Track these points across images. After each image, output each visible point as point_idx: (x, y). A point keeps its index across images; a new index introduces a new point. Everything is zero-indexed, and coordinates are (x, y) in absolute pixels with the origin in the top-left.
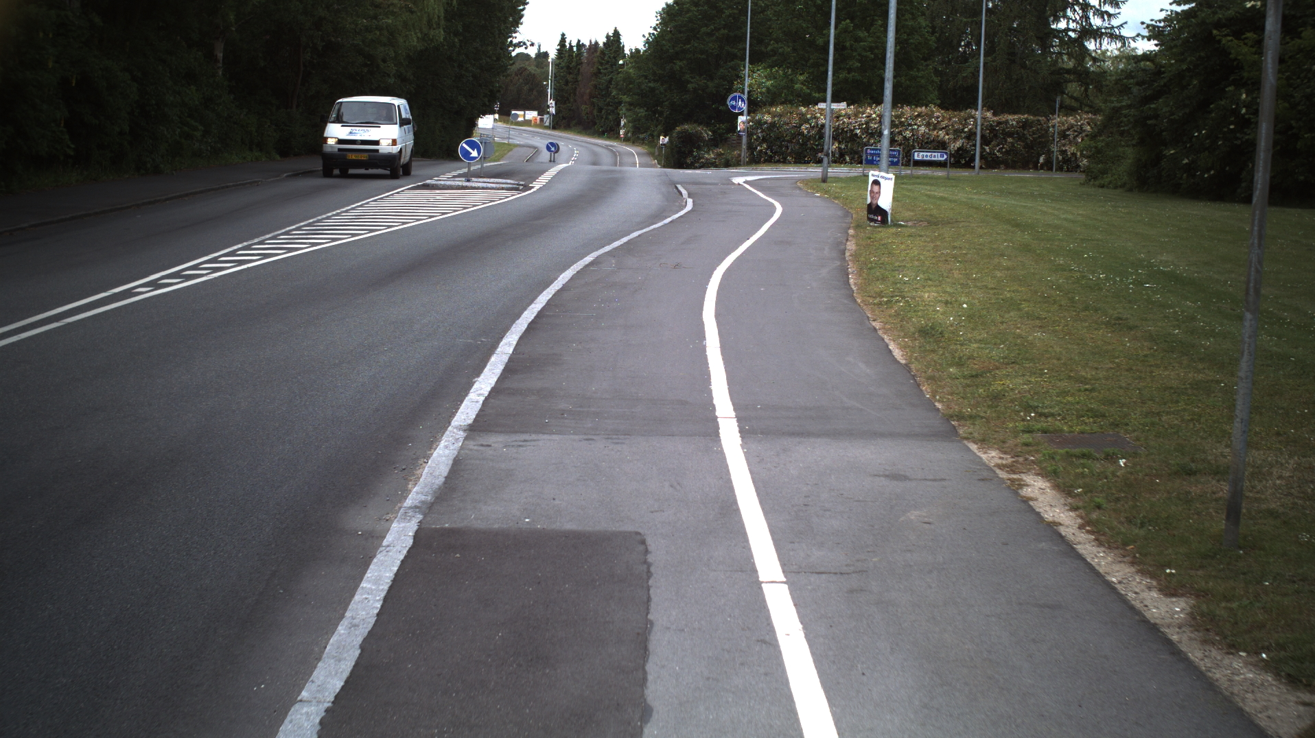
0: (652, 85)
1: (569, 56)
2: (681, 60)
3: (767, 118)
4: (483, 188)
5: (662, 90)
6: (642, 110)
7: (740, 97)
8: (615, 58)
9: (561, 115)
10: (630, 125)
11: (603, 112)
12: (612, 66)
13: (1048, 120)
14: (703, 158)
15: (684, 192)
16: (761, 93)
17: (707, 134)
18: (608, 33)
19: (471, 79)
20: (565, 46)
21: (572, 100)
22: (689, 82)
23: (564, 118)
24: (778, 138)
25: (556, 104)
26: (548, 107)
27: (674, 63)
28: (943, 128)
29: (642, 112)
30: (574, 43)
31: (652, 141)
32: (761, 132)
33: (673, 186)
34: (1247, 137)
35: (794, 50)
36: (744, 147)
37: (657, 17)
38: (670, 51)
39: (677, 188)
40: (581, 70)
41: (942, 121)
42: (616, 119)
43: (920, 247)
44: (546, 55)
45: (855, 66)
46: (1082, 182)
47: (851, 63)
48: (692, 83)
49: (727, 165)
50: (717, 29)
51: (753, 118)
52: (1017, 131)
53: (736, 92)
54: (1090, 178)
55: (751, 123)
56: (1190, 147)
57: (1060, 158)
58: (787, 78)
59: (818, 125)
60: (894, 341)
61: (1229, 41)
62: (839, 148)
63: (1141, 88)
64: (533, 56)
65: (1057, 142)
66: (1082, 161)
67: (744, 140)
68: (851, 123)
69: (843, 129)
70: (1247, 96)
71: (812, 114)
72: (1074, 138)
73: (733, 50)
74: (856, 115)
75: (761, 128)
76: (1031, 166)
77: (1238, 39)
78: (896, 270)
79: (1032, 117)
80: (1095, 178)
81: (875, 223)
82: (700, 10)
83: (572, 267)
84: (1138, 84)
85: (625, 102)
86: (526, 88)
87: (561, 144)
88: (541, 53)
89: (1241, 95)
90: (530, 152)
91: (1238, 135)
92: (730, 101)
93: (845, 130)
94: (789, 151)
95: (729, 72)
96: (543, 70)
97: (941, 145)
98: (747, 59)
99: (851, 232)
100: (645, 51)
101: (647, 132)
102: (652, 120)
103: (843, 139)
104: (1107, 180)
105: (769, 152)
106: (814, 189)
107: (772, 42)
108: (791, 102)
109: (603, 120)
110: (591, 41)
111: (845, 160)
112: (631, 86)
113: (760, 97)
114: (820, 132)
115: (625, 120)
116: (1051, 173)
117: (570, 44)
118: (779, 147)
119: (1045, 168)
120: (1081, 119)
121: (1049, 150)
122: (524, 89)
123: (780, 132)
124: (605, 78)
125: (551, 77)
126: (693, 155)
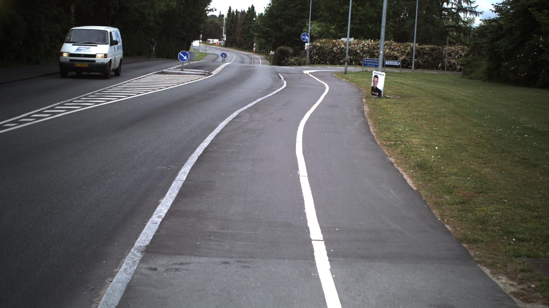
0: (267, 29)
1: (232, 16)
2: (280, 18)
3: (318, 44)
4: (189, 74)
5: (272, 31)
6: (263, 40)
7: (306, 35)
8: (252, 17)
9: (228, 41)
10: (258, 46)
11: (246, 40)
12: (250, 21)
13: (443, 48)
14: (289, 61)
15: (282, 77)
16: (315, 33)
17: (291, 51)
18: (249, 7)
19: (189, 25)
20: (231, 12)
21: (233, 35)
22: (283, 28)
23: (230, 42)
24: (323, 53)
25: (226, 36)
26: (223, 37)
27: (278, 20)
28: (396, 51)
29: (263, 41)
30: (235, 11)
31: (267, 53)
32: (316, 50)
33: (277, 74)
34: (543, 58)
35: (330, 15)
36: (308, 57)
38: (276, 14)
39: (279, 75)
40: (237, 22)
41: (396, 47)
42: (252, 43)
43: (401, 110)
44: (223, 16)
45: (357, 22)
46: (461, 76)
47: (355, 21)
48: (285, 28)
49: (300, 64)
50: (297, 5)
52: (429, 52)
53: (304, 32)
54: (464, 75)
55: (311, 46)
56: (514, 62)
57: (448, 65)
58: (327, 27)
59: (341, 48)
60: (405, 172)
61: (536, 13)
62: (350, 58)
63: (491, 34)
64: (218, 16)
65: (447, 58)
66: (458, 66)
67: (308, 53)
68: (355, 47)
69: (352, 50)
70: (543, 39)
71: (338, 43)
72: (455, 56)
73: (303, 14)
74: (358, 44)
75: (316, 49)
76: (435, 68)
77: (540, 12)
78: (393, 124)
79: (436, 46)
80: (467, 75)
81: (375, 96)
83: (227, 119)
84: (491, 32)
85: (256, 36)
86: (214, 29)
87: (228, 54)
88: (221, 15)
89: (540, 38)
90: (215, 57)
91: (538, 57)
92: (302, 36)
93: (353, 50)
94: (328, 59)
95: (301, 24)
96: (222, 22)
97: (395, 58)
98: (310, 18)
99: (364, 100)
100: (265, 14)
101: (265, 49)
102: (267, 44)
103: (352, 54)
104: (473, 76)
105: (319, 59)
106: (341, 77)
107: (320, 11)
108: (328, 37)
109: (246, 43)
110: (242, 10)
111: (352, 63)
112: (258, 29)
113: (316, 35)
114: (341, 51)
115: (256, 44)
116: (444, 71)
117: (233, 11)
118: (323, 57)
119: (441, 69)
120: (458, 48)
121: (443, 61)
122: (214, 30)
123: (324, 51)
124: (247, 26)
125: (225, 25)
126: (285, 60)
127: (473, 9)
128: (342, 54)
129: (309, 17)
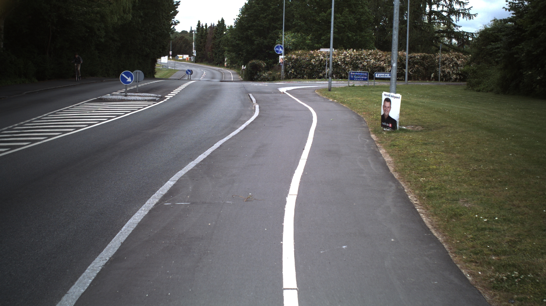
0: (238, 42)
1: (202, 30)
2: (251, 30)
3: (294, 56)
4: (134, 100)
5: (242, 44)
6: (234, 54)
7: (280, 46)
8: (222, 31)
9: (198, 56)
10: (229, 60)
11: (217, 55)
12: (221, 35)
13: (435, 56)
14: (262, 76)
15: (254, 100)
16: (289, 45)
17: (264, 64)
18: (219, 21)
20: (200, 26)
21: (203, 50)
22: (255, 40)
23: (200, 58)
24: (300, 66)
25: (196, 52)
26: (193, 53)
27: (248, 32)
28: (383, 60)
30: (204, 25)
31: (239, 68)
32: (291, 64)
33: (247, 94)
35: (306, 23)
36: (283, 71)
37: (240, 11)
38: (246, 26)
39: (249, 96)
40: (207, 37)
41: (382, 57)
42: (223, 58)
44: (193, 31)
48: (256, 41)
49: (274, 79)
50: (268, 15)
51: (287, 56)
52: (420, 61)
53: (278, 44)
55: (286, 59)
57: (442, 74)
58: (303, 37)
59: (319, 60)
64: (189, 32)
65: (441, 66)
66: (453, 76)
67: (283, 67)
68: (336, 59)
71: (316, 54)
72: (449, 64)
73: (276, 25)
74: (338, 55)
75: (291, 62)
76: (427, 79)
79: (427, 54)
81: (388, 129)
82: (260, 6)
85: (226, 50)
88: (191, 30)
92: (276, 48)
94: (305, 72)
95: (274, 35)
96: (192, 38)
99: (373, 136)
100: (234, 27)
101: (236, 63)
102: (239, 59)
104: (482, 87)
105: (295, 73)
106: (327, 96)
108: (304, 49)
109: (217, 58)
110: (211, 24)
112: (228, 43)
113: (290, 47)
114: (320, 63)
115: (227, 58)
116: (438, 82)
117: (202, 25)
118: (300, 70)
119: (434, 80)
120: (452, 55)
121: (436, 71)
122: (183, 45)
123: (301, 63)
124: (218, 40)
125: (194, 40)
126: (257, 74)
127: (467, 11)
128: (321, 66)
129: (282, 28)
